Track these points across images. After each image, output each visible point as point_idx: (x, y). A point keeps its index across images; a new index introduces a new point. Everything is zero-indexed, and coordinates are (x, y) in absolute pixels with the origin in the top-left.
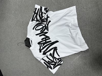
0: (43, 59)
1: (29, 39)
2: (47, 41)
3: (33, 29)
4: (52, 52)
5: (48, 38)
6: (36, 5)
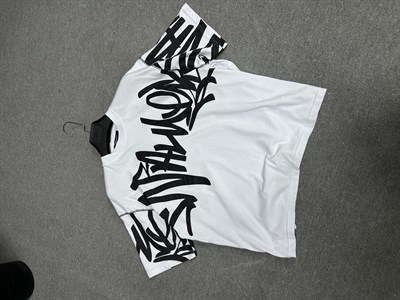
0: (132, 215)
1: (112, 123)
2: (172, 161)
3: (141, 94)
4: (172, 206)
5: (178, 151)
6: (186, 7)
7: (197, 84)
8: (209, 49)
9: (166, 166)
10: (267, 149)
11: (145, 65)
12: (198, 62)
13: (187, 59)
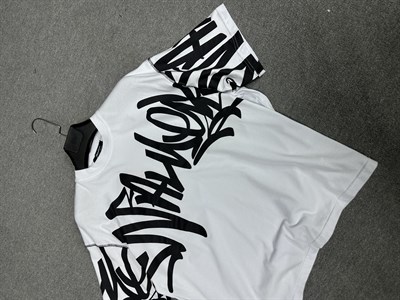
0: (102, 249)
1: (96, 130)
2: (164, 196)
3: (141, 105)
4: (154, 249)
5: (175, 186)
6: (222, 8)
7: (215, 112)
8: (241, 73)
9: (155, 199)
10: (287, 215)
11: (153, 70)
12: (223, 85)
13: (210, 78)
